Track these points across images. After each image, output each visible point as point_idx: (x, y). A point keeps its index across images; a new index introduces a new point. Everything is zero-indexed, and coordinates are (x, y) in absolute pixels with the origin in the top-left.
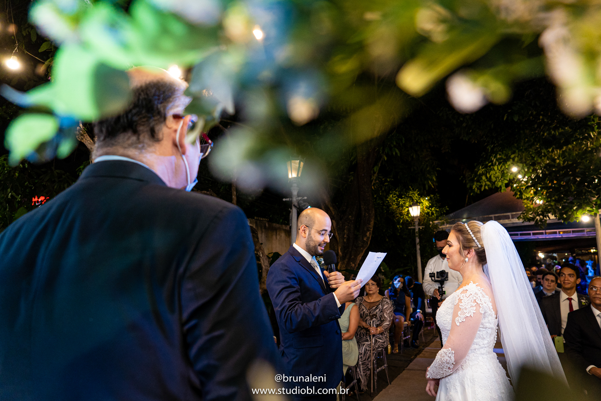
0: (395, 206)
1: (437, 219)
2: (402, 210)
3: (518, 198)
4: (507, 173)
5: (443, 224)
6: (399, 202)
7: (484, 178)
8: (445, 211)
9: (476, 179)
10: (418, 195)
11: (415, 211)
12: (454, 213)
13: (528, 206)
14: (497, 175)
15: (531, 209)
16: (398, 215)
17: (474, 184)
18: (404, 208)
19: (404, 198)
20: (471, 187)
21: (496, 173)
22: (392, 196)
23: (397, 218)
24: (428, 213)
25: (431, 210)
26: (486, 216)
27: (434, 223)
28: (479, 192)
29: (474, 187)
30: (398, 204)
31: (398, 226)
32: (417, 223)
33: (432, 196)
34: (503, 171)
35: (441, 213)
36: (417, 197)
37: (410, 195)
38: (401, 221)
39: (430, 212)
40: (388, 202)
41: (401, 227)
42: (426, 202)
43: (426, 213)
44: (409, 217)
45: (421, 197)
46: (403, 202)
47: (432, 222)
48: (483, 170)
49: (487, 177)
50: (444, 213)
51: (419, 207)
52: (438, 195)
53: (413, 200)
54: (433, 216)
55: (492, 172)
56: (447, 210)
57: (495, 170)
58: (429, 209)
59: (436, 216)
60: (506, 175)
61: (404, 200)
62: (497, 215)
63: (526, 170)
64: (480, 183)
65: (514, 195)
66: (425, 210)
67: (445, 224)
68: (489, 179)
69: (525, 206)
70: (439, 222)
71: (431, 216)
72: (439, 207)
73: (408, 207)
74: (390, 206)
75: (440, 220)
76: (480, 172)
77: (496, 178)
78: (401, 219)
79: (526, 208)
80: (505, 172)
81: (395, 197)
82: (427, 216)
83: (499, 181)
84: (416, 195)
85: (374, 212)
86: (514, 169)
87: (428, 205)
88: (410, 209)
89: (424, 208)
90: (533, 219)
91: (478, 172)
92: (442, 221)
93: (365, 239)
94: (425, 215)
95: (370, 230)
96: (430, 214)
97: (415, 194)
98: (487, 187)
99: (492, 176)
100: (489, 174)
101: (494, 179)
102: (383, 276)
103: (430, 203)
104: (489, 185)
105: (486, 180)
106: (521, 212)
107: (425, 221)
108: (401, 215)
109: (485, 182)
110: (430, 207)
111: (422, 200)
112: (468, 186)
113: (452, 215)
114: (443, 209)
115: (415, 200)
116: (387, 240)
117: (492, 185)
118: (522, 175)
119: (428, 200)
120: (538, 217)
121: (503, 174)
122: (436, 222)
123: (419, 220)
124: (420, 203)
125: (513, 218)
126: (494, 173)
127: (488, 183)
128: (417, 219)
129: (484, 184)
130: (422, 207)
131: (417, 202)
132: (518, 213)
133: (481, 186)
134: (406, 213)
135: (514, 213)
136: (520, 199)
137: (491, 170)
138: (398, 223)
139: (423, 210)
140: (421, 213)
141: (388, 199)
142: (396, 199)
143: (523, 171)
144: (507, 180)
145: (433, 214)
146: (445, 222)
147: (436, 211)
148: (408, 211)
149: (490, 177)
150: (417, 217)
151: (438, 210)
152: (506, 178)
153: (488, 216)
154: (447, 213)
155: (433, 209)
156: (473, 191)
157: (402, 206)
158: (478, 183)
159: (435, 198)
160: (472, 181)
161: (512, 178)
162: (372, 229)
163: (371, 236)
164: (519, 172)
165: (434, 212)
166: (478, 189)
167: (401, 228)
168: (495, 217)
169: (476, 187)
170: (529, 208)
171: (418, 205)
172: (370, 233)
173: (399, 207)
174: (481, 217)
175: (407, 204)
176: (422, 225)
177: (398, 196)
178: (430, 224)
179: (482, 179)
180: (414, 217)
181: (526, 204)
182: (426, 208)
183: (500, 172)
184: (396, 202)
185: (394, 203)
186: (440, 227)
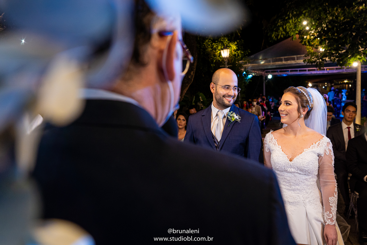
0: (210, 49)
1: (241, 59)
2: (215, 52)
3: (303, 45)
4: (299, 25)
5: (246, 63)
6: (213, 46)
7: (281, 29)
8: (247, 53)
9: (275, 29)
10: (228, 40)
11: (225, 54)
12: (254, 55)
13: (309, 51)
14: (291, 27)
15: (311, 53)
16: (212, 56)
17: (273, 33)
18: (217, 50)
19: (217, 42)
20: (271, 36)
21: (290, 25)
22: (208, 41)
23: (211, 59)
24: (235, 55)
25: (237, 53)
26: (278, 58)
27: (239, 63)
28: (276, 39)
29: (273, 35)
30: (212, 47)
31: (212, 65)
32: (226, 63)
33: (238, 41)
34: (296, 23)
35: (244, 55)
36: (227, 42)
37: (222, 40)
38: (215, 61)
39: (237, 54)
40: (205, 46)
41: (214, 65)
42: (234, 47)
43: (233, 55)
44: (221, 58)
45: (230, 42)
46: (216, 46)
47: (238, 62)
48: (281, 22)
49: (283, 28)
50: (247, 55)
51: (229, 50)
52: (243, 41)
53: (224, 45)
54: (239, 57)
55: (288, 24)
56: (249, 53)
57: (290, 23)
58: (236, 51)
59: (241, 57)
60: (298, 26)
61: (217, 44)
62: (286, 57)
63: (314, 23)
64: (278, 32)
65: (300, 42)
66: (233, 52)
67: (248, 64)
68: (285, 30)
69: (308, 51)
70: (243, 62)
71: (237, 57)
72: (243, 51)
73: (219, 50)
74: (207, 49)
75: (244, 60)
76: (279, 24)
77: (290, 29)
78: (214, 59)
79: (308, 52)
80: (297, 24)
81: (210, 42)
82: (234, 57)
83: (292, 32)
84: (227, 40)
85: (197, 56)
86: (305, 23)
87: (235, 49)
88: (222, 51)
89: (233, 51)
90: (315, 62)
91: (277, 24)
92: (246, 61)
93: (190, 77)
94: (233, 56)
95: (194, 70)
96: (237, 55)
97: (225, 40)
98: (282, 36)
99: (287, 28)
100: (285, 25)
101: (288, 30)
102: (202, 104)
103: (237, 47)
104: (283, 35)
105: (282, 30)
106: (304, 55)
107: (233, 61)
108: (214, 56)
109: (282, 32)
110: (238, 50)
111: (231, 45)
112: (269, 35)
113: (252, 56)
114: (247, 51)
115: (225, 45)
116: (203, 76)
117: (286, 34)
118: (309, 27)
119: (236, 45)
120: (318, 61)
121: (295, 26)
122: (240, 62)
123: (228, 60)
124: (229, 47)
125: (297, 59)
126: (289, 25)
127: (284, 33)
128: (227, 59)
129: (280, 34)
130: (231, 50)
131: (227, 46)
132: (302, 55)
133: (278, 35)
134: (218, 55)
135: (299, 56)
136: (304, 45)
137: (287, 23)
138: (212, 62)
139: (231, 52)
140: (230, 54)
141: (205, 43)
142: (211, 43)
143: (311, 24)
144: (298, 31)
145: (238, 55)
146: (247, 62)
147: (241, 53)
148: (220, 53)
149: (286, 28)
150: (227, 58)
151: (242, 52)
152: (297, 29)
153: (279, 58)
154: (249, 55)
155: (239, 52)
156: (272, 38)
157: (215, 49)
158: (276, 33)
159: (240, 43)
160: (272, 31)
161: (301, 29)
162: (195, 70)
163: (194, 75)
164: (307, 25)
165: (240, 54)
166: (276, 37)
167: (214, 67)
168: (284, 58)
169: (275, 35)
170: (310, 52)
171: (227, 49)
172: (193, 73)
173: (213, 50)
174: (274, 58)
175: (219, 48)
176: (230, 64)
177: (212, 41)
178: (237, 64)
179: (279, 29)
180: (224, 58)
181: (308, 49)
182: (234, 50)
183: (293, 24)
184: (210, 46)
185: (209, 47)
186: (244, 66)
